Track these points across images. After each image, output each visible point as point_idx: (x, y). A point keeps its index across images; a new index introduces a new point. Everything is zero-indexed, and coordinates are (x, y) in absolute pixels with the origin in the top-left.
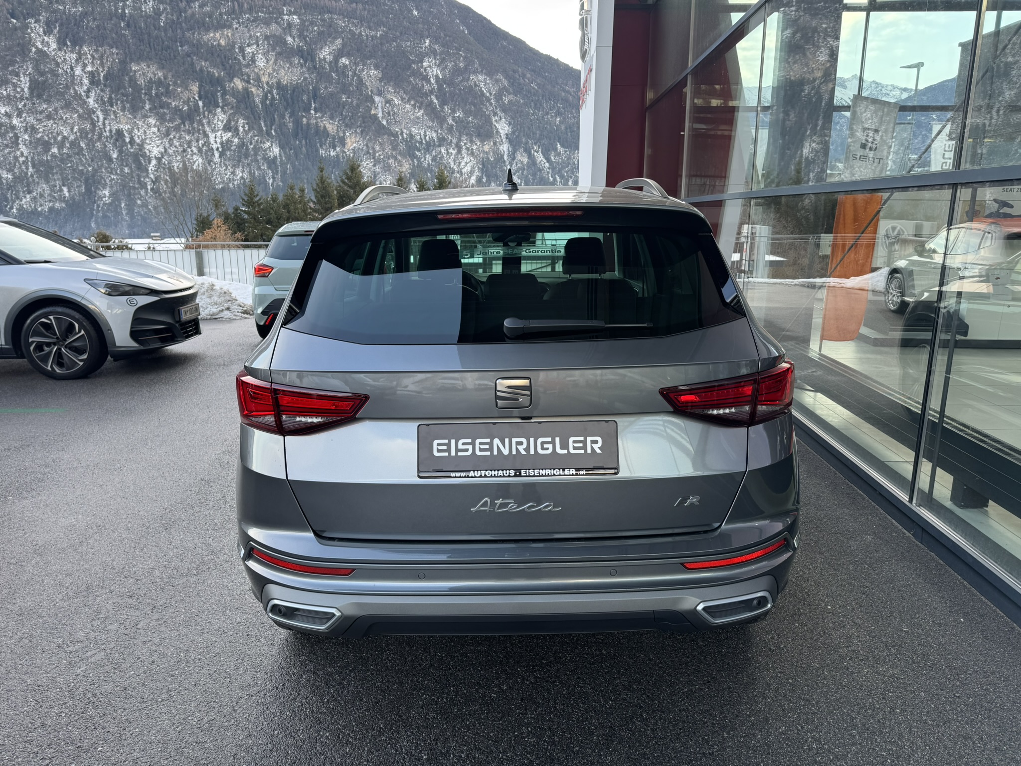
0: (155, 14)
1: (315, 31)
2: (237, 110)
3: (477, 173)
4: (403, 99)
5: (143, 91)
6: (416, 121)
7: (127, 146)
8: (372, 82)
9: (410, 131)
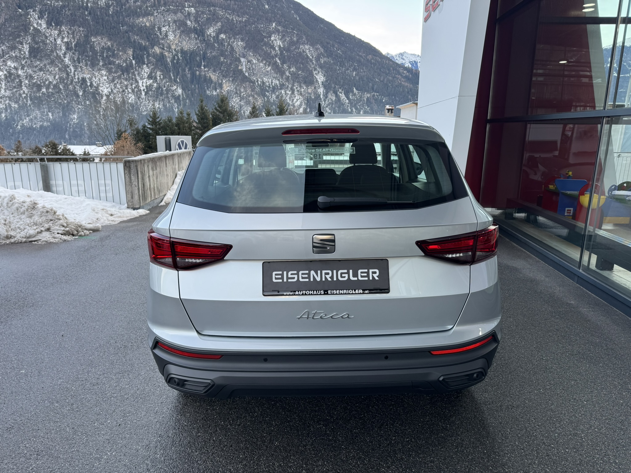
0: (107, 6)
1: (205, 17)
2: (156, 67)
3: (304, 106)
4: (258, 60)
5: (99, 54)
6: (266, 74)
7: (88, 88)
8: (239, 49)
9: (263, 79)
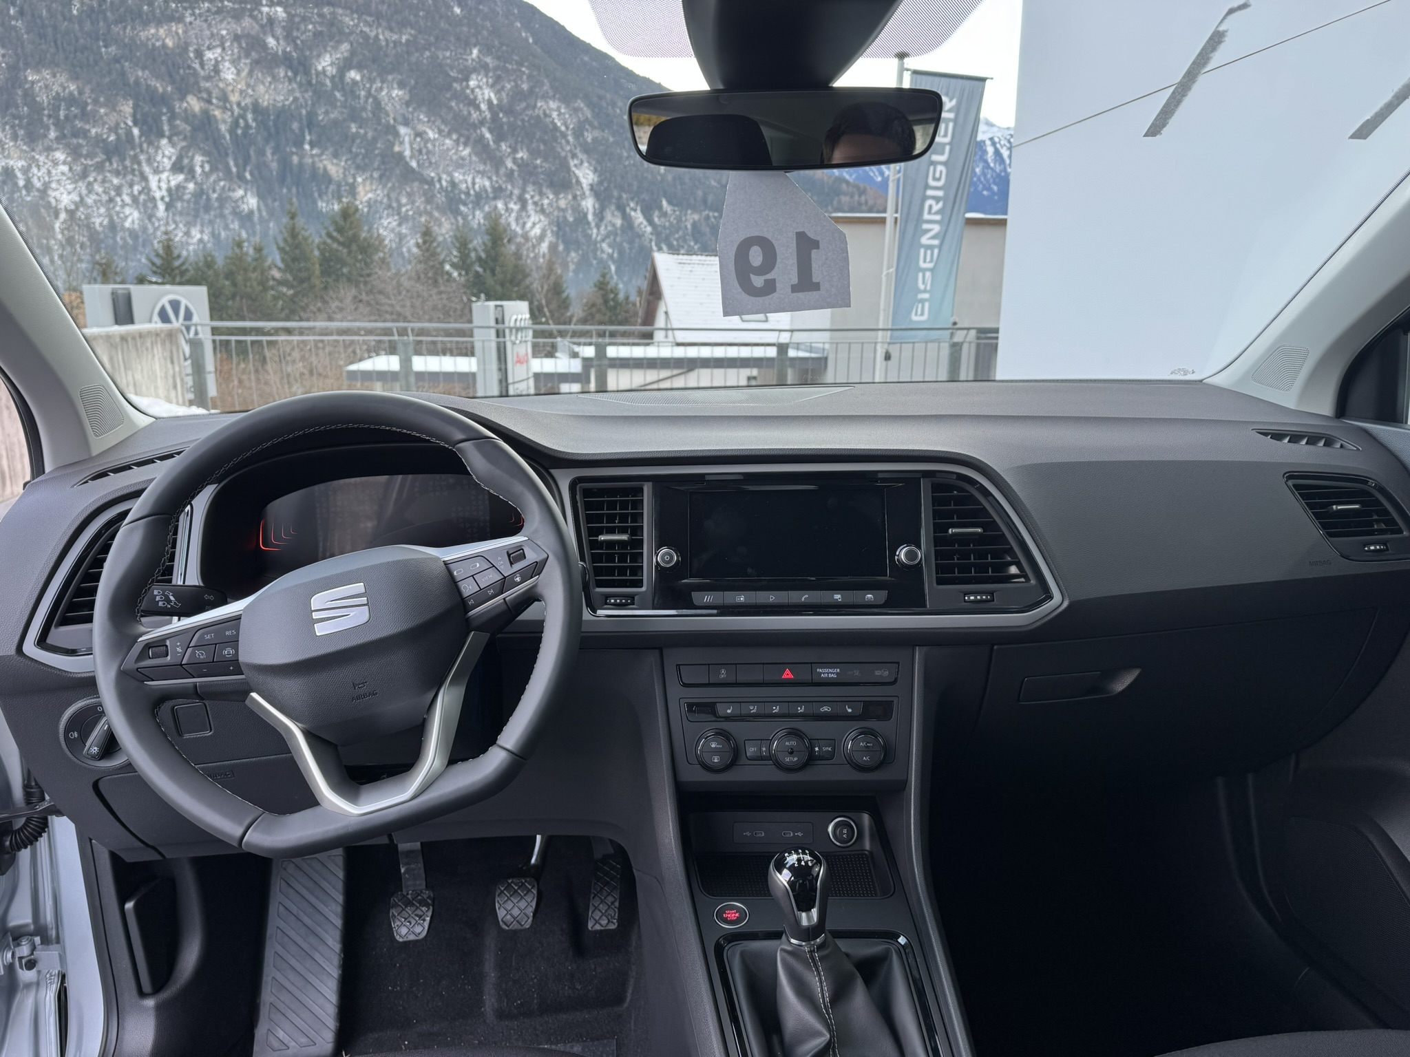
1: (309, 31)
2: (192, 143)
3: (549, 238)
4: (440, 131)
5: (46, 112)
6: (460, 164)
7: (20, 192)
8: (395, 107)
9: (452, 176)
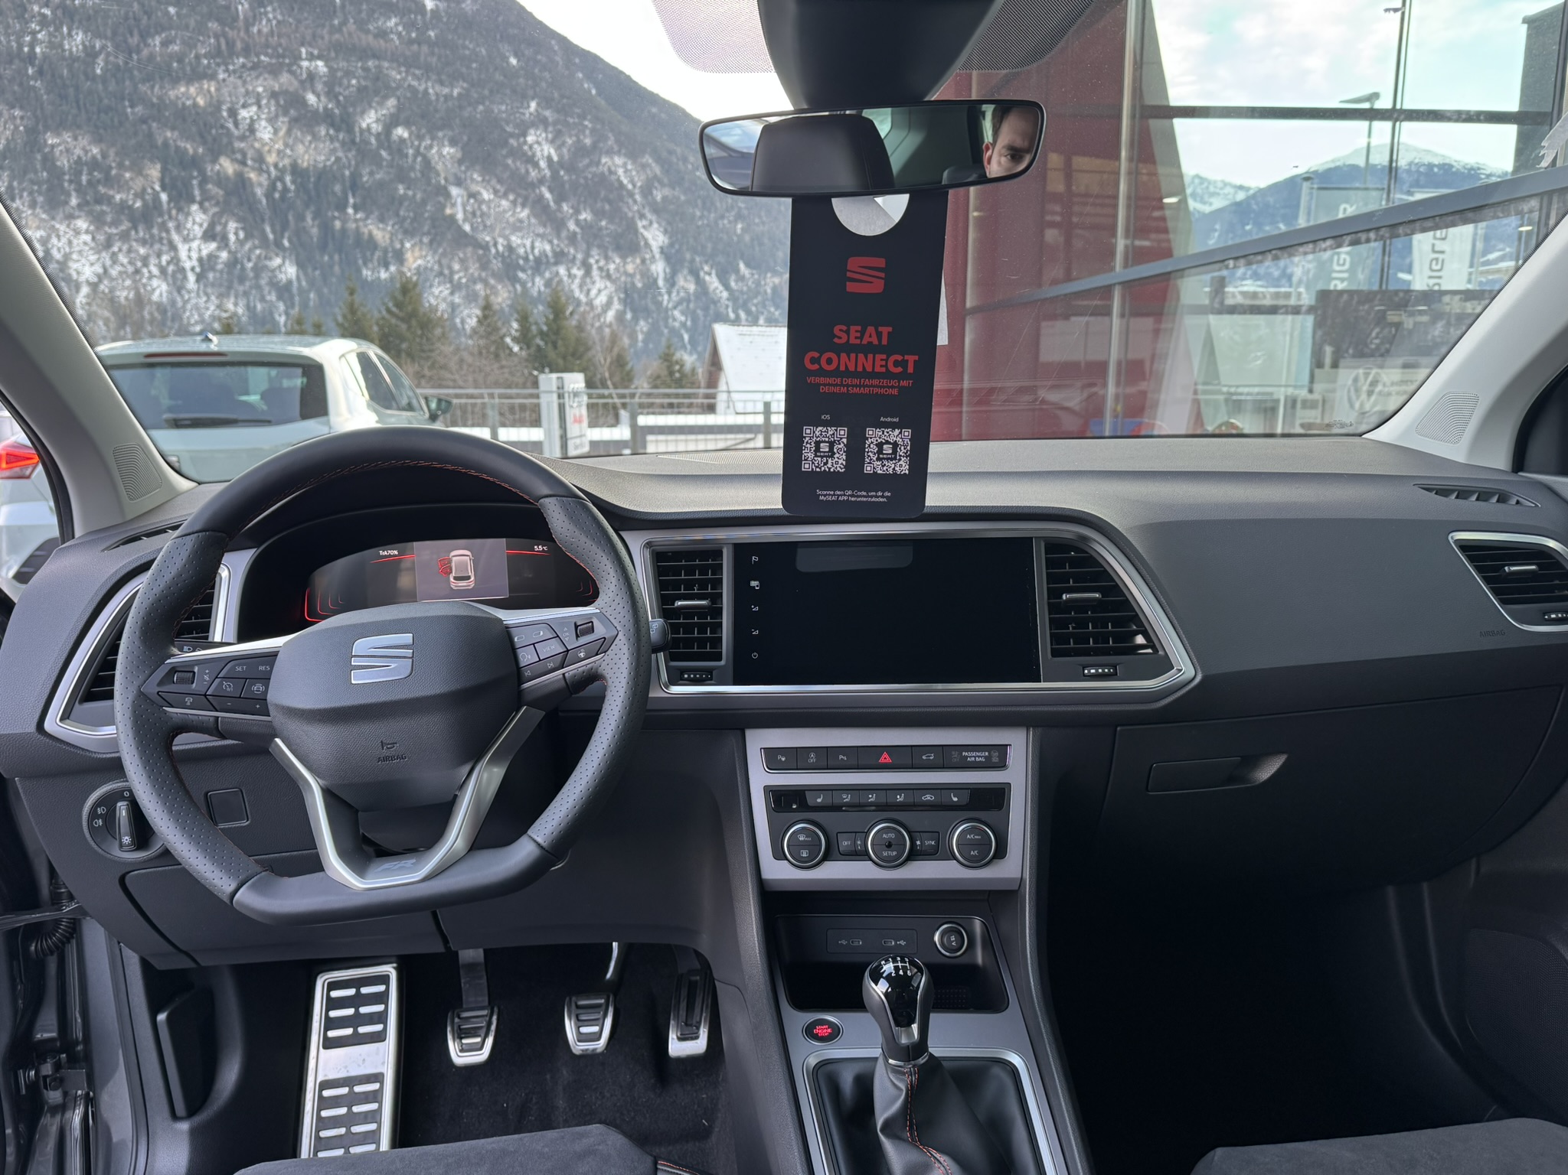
0: (88, 55)
1: (353, 86)
2: (225, 209)
3: (617, 305)
4: (496, 192)
5: (67, 177)
6: (517, 227)
8: (446, 166)
9: (509, 240)
